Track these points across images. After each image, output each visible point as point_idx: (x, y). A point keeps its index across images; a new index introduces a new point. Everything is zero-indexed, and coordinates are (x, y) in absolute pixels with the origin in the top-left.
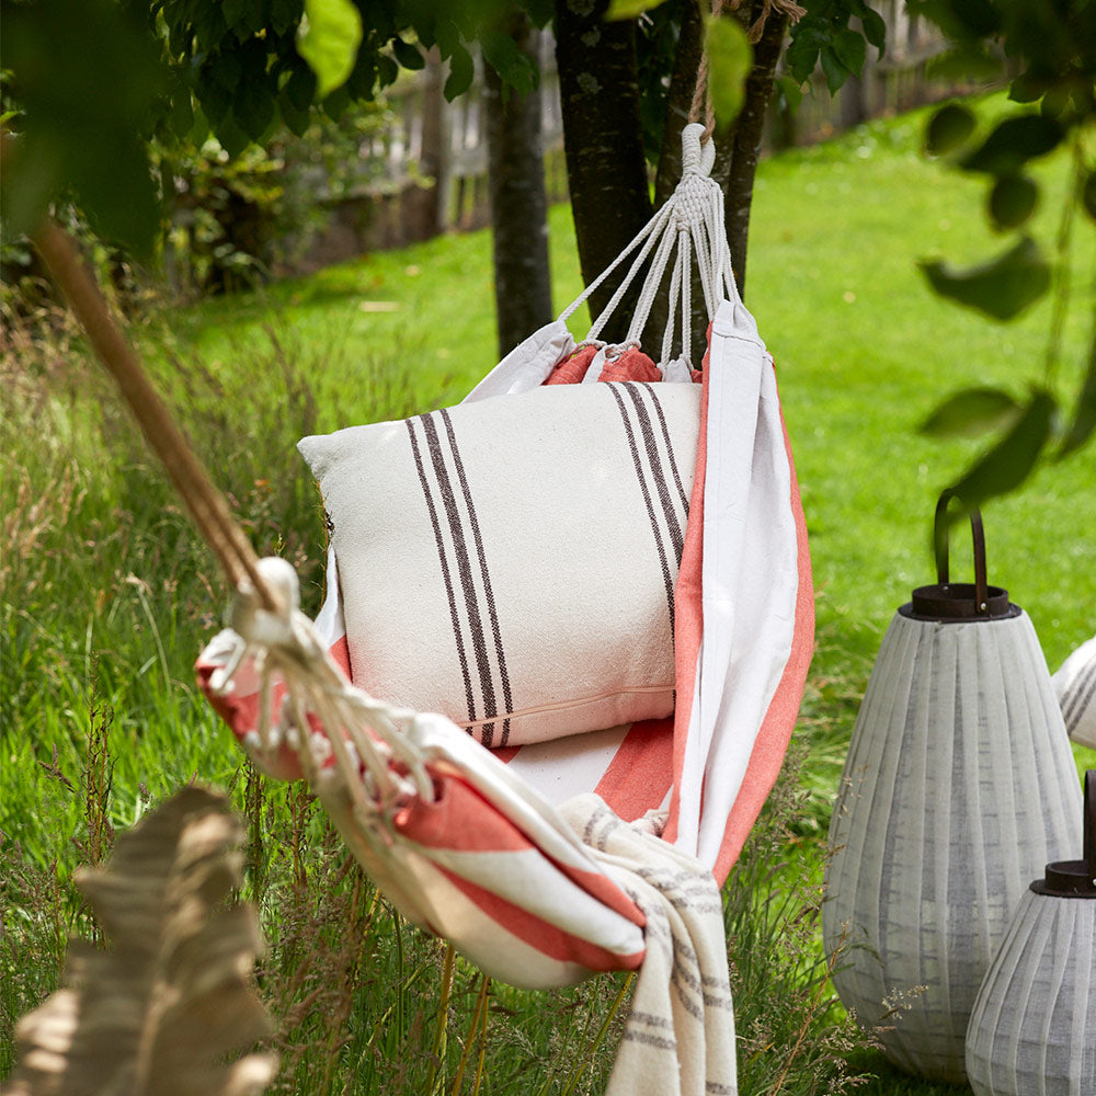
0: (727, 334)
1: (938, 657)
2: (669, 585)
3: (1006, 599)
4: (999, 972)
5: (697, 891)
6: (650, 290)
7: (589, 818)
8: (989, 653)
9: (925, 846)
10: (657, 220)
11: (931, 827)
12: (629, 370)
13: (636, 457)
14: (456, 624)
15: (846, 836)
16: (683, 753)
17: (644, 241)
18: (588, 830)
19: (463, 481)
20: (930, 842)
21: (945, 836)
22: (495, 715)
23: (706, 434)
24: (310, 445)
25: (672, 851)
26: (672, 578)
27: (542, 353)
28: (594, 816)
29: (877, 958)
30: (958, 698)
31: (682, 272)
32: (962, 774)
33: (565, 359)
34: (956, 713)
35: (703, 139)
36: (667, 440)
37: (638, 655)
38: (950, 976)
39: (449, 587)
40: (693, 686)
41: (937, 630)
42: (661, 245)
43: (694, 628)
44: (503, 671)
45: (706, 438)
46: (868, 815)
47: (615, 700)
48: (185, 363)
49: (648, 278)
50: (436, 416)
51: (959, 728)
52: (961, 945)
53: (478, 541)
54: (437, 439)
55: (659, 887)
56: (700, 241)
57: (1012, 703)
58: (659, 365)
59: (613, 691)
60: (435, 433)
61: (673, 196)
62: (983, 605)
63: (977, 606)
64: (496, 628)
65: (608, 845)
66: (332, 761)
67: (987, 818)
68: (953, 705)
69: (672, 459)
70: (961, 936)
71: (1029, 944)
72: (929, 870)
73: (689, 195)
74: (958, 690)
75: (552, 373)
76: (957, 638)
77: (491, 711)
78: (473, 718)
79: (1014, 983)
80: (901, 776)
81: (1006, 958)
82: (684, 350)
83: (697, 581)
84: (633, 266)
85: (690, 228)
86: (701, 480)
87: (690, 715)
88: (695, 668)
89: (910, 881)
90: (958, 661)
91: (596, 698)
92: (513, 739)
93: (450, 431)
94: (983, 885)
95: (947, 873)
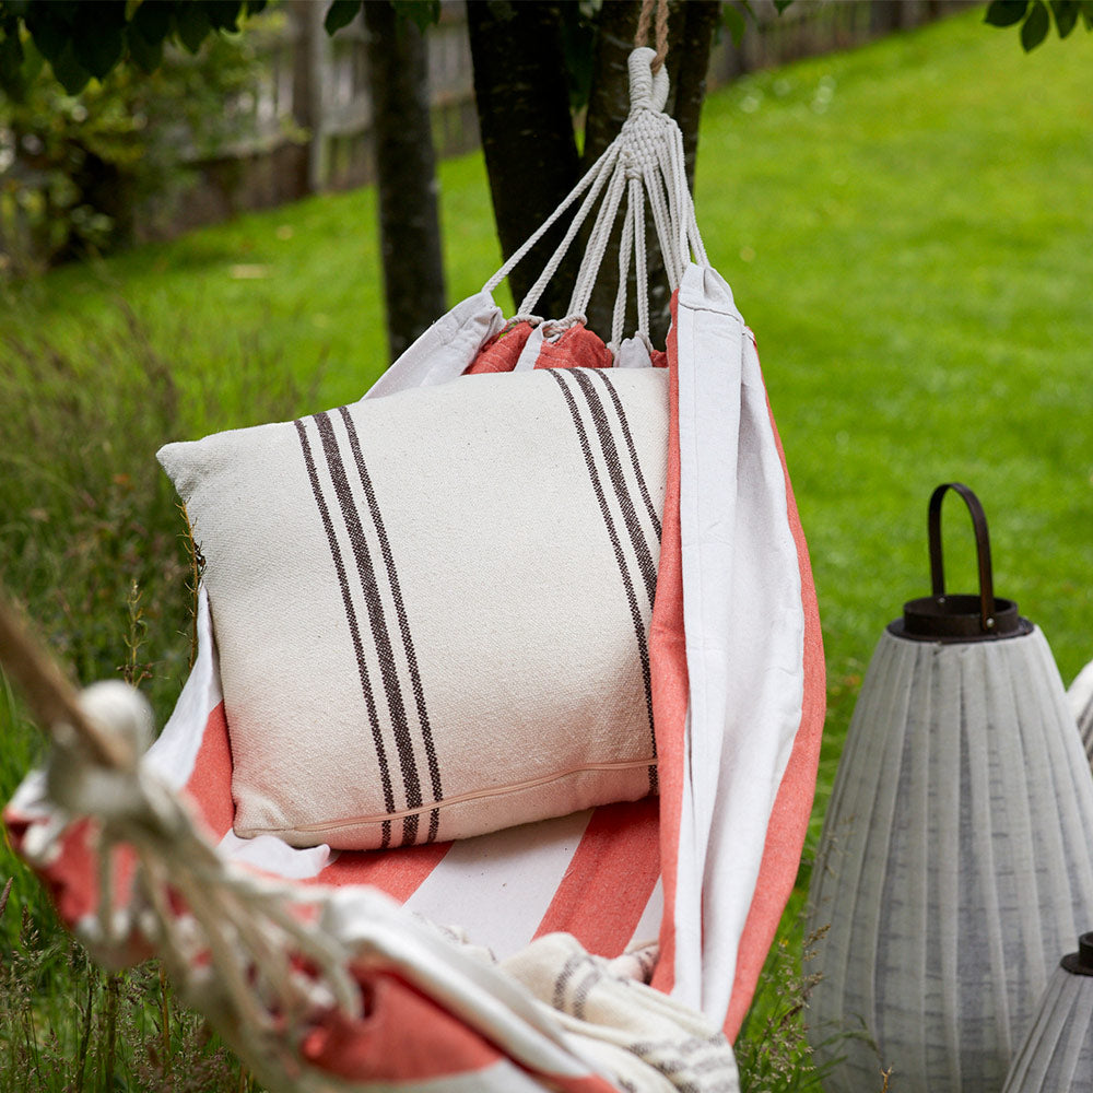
0: (697, 306)
1: (937, 686)
2: (640, 630)
3: (1015, 613)
4: (1028, 1070)
5: (708, 1066)
6: (595, 252)
7: (558, 969)
8: (999, 678)
9: (929, 913)
10: (601, 166)
11: (935, 891)
12: (573, 352)
13: (591, 465)
14: (367, 687)
15: (832, 900)
16: (675, 863)
17: (586, 192)
18: (560, 986)
19: (371, 499)
20: (934, 908)
21: (952, 899)
22: (419, 804)
23: (678, 433)
24: (173, 455)
25: (670, 1005)
26: (645, 620)
27: (463, 333)
28: (567, 966)
29: (874, 1049)
30: (964, 733)
31: (634, 230)
32: (970, 825)
33: (492, 340)
34: (962, 752)
35: (654, 66)
36: (630, 441)
37: (603, 721)
38: (962, 1069)
39: (356, 639)
40: (682, 768)
41: (936, 653)
42: (606, 197)
43: (677, 688)
44: (430, 747)
45: (678, 439)
46: (858, 874)
47: (574, 780)
48: (30, 345)
49: (592, 237)
50: (334, 415)
51: (966, 770)
52: (974, 1031)
53: (393, 577)
54: (336, 445)
55: (662, 1069)
56: (656, 192)
57: (1028, 737)
58: (609, 345)
59: (572, 769)
60: (334, 438)
61: (620, 137)
62: (990, 622)
63: (982, 623)
64: (419, 692)
65: (587, 1011)
66: (205, 957)
67: (1002, 877)
68: (958, 743)
69: (636, 466)
70: (974, 1020)
71: (1064, 1036)
72: (935, 943)
73: (639, 134)
74: (963, 724)
75: (477, 357)
76: (961, 663)
77: (414, 799)
78: (391, 808)
79: (1047, 1084)
80: (899, 826)
81: (1036, 1052)
82: (641, 327)
83: (678, 625)
84: (573, 223)
85: (642, 175)
86: (675, 493)
87: (680, 809)
88: (682, 743)
89: (911, 955)
90: (962, 689)
91: (549, 778)
92: (443, 833)
93: (353, 436)
94: (999, 959)
95: (955, 945)
